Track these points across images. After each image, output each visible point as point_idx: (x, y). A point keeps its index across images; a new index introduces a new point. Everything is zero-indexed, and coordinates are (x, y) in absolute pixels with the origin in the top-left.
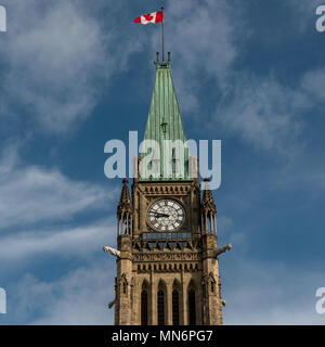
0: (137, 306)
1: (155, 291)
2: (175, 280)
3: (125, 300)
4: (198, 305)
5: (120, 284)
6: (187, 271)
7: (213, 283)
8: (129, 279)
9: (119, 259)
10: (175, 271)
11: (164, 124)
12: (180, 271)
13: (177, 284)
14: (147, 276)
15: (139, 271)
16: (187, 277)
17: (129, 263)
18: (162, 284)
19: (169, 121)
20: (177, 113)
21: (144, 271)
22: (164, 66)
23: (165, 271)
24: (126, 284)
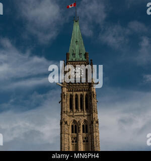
0: (68, 103)
1: (74, 98)
2: (81, 94)
3: (64, 101)
4: (89, 102)
5: (63, 95)
6: (85, 91)
7: (94, 95)
8: (65, 94)
9: (62, 87)
10: (81, 91)
11: (77, 42)
12: (83, 91)
13: (82, 95)
14: (71, 93)
15: (69, 91)
16: (85, 93)
17: (65, 89)
18: (76, 95)
19: (78, 40)
20: (81, 38)
21: (71, 91)
22: (76, 21)
23: (78, 91)
24: (64, 95)
